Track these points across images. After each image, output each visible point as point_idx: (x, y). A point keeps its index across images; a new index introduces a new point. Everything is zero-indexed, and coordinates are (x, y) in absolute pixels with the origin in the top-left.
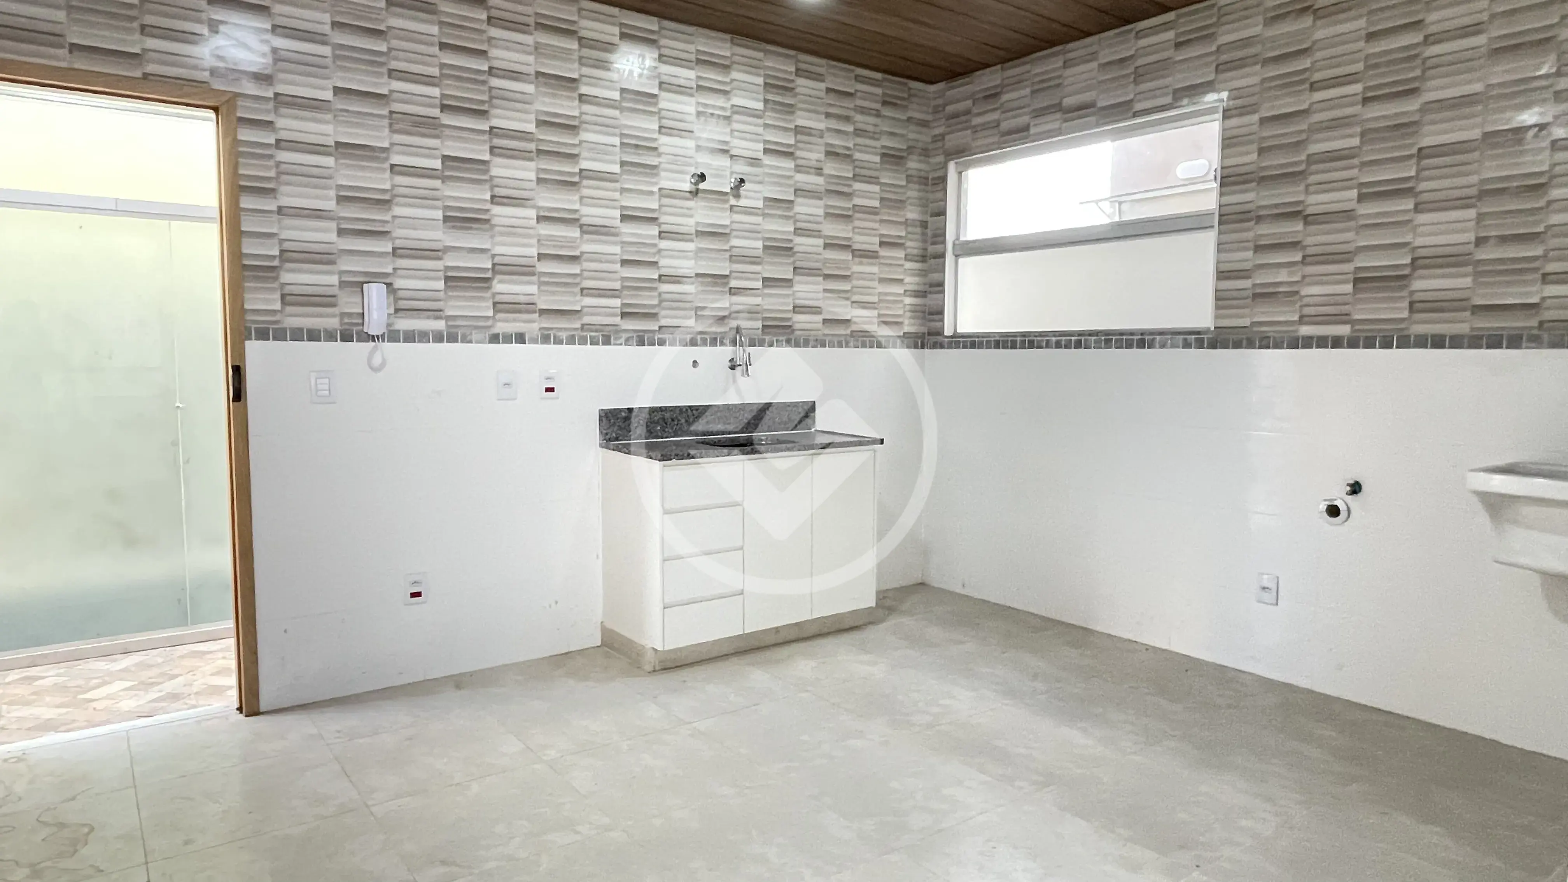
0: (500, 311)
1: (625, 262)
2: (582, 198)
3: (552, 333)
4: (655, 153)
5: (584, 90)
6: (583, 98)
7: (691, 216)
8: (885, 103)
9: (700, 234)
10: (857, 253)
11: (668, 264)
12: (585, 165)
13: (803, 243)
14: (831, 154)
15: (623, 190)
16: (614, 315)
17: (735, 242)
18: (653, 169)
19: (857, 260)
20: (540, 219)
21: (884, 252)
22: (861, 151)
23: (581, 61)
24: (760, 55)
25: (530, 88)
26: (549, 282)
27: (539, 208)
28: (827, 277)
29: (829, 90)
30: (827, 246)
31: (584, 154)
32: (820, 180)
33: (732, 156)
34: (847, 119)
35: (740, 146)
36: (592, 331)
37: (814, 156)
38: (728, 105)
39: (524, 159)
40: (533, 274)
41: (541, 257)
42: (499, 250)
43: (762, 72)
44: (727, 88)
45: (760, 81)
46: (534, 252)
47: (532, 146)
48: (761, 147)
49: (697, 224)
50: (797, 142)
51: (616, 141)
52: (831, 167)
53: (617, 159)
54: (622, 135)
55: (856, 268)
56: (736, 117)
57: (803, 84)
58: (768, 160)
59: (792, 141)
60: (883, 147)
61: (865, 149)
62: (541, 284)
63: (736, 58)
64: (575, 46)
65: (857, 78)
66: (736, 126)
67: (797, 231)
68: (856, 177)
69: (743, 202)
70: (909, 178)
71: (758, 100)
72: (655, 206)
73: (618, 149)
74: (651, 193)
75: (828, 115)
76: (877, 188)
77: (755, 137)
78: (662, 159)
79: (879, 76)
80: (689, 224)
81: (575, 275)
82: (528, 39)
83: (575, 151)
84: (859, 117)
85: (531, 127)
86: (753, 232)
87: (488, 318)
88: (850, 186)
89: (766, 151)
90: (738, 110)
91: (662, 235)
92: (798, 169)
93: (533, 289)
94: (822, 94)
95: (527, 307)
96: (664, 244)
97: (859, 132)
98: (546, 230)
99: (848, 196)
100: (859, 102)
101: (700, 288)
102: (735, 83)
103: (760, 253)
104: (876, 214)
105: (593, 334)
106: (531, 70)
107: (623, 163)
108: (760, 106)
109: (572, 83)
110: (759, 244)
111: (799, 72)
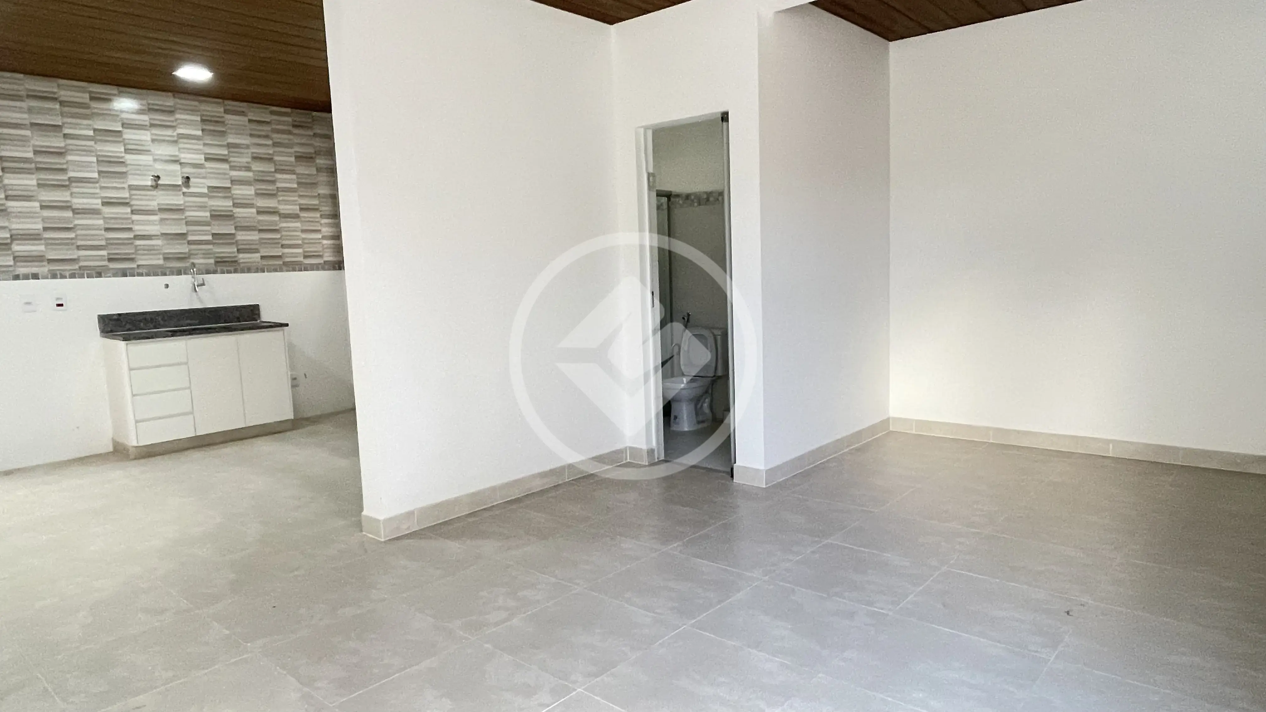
0: (17, 261)
1: (107, 230)
2: (72, 194)
3: (58, 273)
4: (123, 165)
5: (66, 131)
6: (66, 136)
7: (155, 200)
8: (295, 126)
9: (161, 210)
10: (282, 215)
11: (139, 229)
12: (71, 174)
13: (240, 212)
14: (256, 158)
15: (102, 188)
16: (104, 260)
17: (188, 214)
18: (123, 174)
19: (283, 219)
20: (42, 207)
21: (303, 214)
22: (278, 156)
23: (62, 114)
24: (196, 103)
25: (28, 133)
26: (50, 243)
27: (40, 201)
28: (261, 231)
29: (250, 121)
30: (259, 213)
31: (71, 168)
32: (250, 174)
33: (181, 164)
34: (267, 137)
35: (186, 157)
36: (89, 270)
37: (245, 160)
38: (175, 134)
39: (29, 173)
40: (41, 239)
41: (45, 229)
42: (14, 226)
43: (199, 113)
44: (174, 124)
45: (199, 119)
46: (40, 226)
47: (33, 166)
48: (202, 157)
49: (158, 204)
50: (229, 152)
51: (94, 159)
52: (257, 167)
53: (96, 170)
54: (97, 156)
55: (284, 225)
56: (181, 140)
57: (231, 119)
58: (208, 165)
59: (226, 152)
60: (296, 152)
61: (281, 154)
62: (46, 245)
63: (178, 106)
64: (57, 106)
65: (272, 113)
66: (181, 146)
67: (235, 205)
68: (276, 171)
69: (192, 190)
70: (319, 170)
71: (199, 130)
72: (127, 195)
73: (95, 165)
74: (124, 188)
75: (251, 135)
76: (294, 177)
77: (197, 151)
78: (129, 167)
79: (288, 110)
80: (153, 205)
81: (72, 239)
82: (24, 105)
83: (64, 167)
84: (275, 136)
85: (30, 155)
86: (202, 207)
87: (11, 266)
88: (274, 176)
89: (207, 159)
90: (181, 136)
91: (133, 212)
92: (232, 168)
93: (42, 248)
94: (247, 123)
95: (39, 259)
96: (135, 217)
97: (275, 145)
98: (46, 213)
99: (273, 182)
100: (274, 127)
101: (165, 242)
102: (179, 121)
103: (209, 219)
104: (296, 192)
105: (89, 272)
106: (27, 122)
107: (100, 172)
108: (199, 133)
109: (57, 128)
110: (208, 214)
111: (226, 112)
